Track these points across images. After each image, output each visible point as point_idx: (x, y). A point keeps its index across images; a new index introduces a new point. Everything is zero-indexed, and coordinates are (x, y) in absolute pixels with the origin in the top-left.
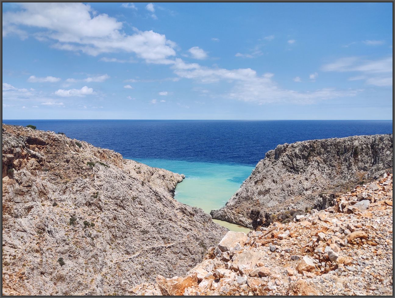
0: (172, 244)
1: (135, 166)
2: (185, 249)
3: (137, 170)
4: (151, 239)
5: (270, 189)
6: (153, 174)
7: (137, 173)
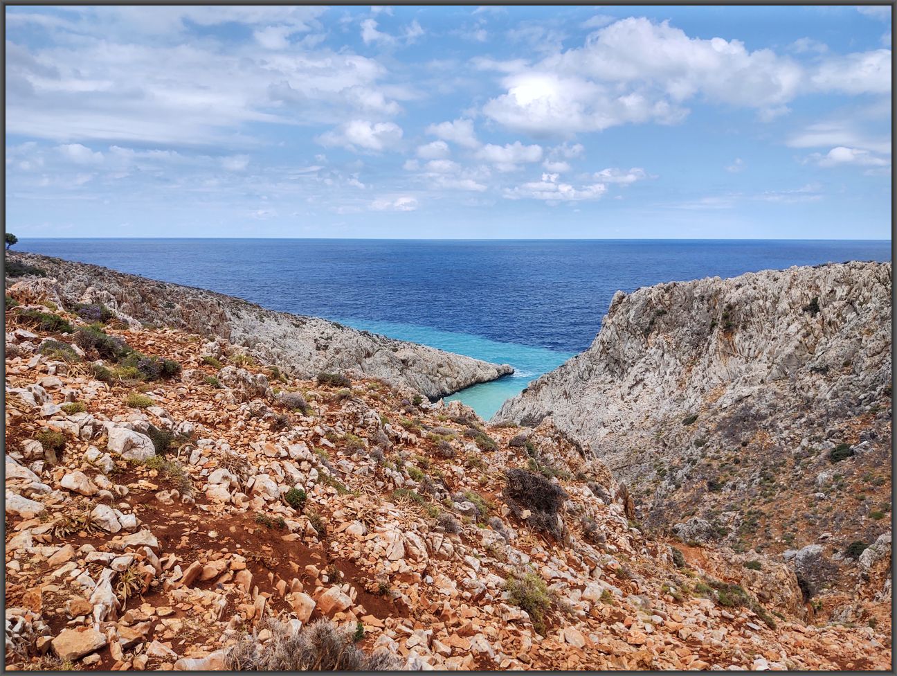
1: (322, 333)
3: (320, 341)
6: (369, 355)
7: (318, 349)
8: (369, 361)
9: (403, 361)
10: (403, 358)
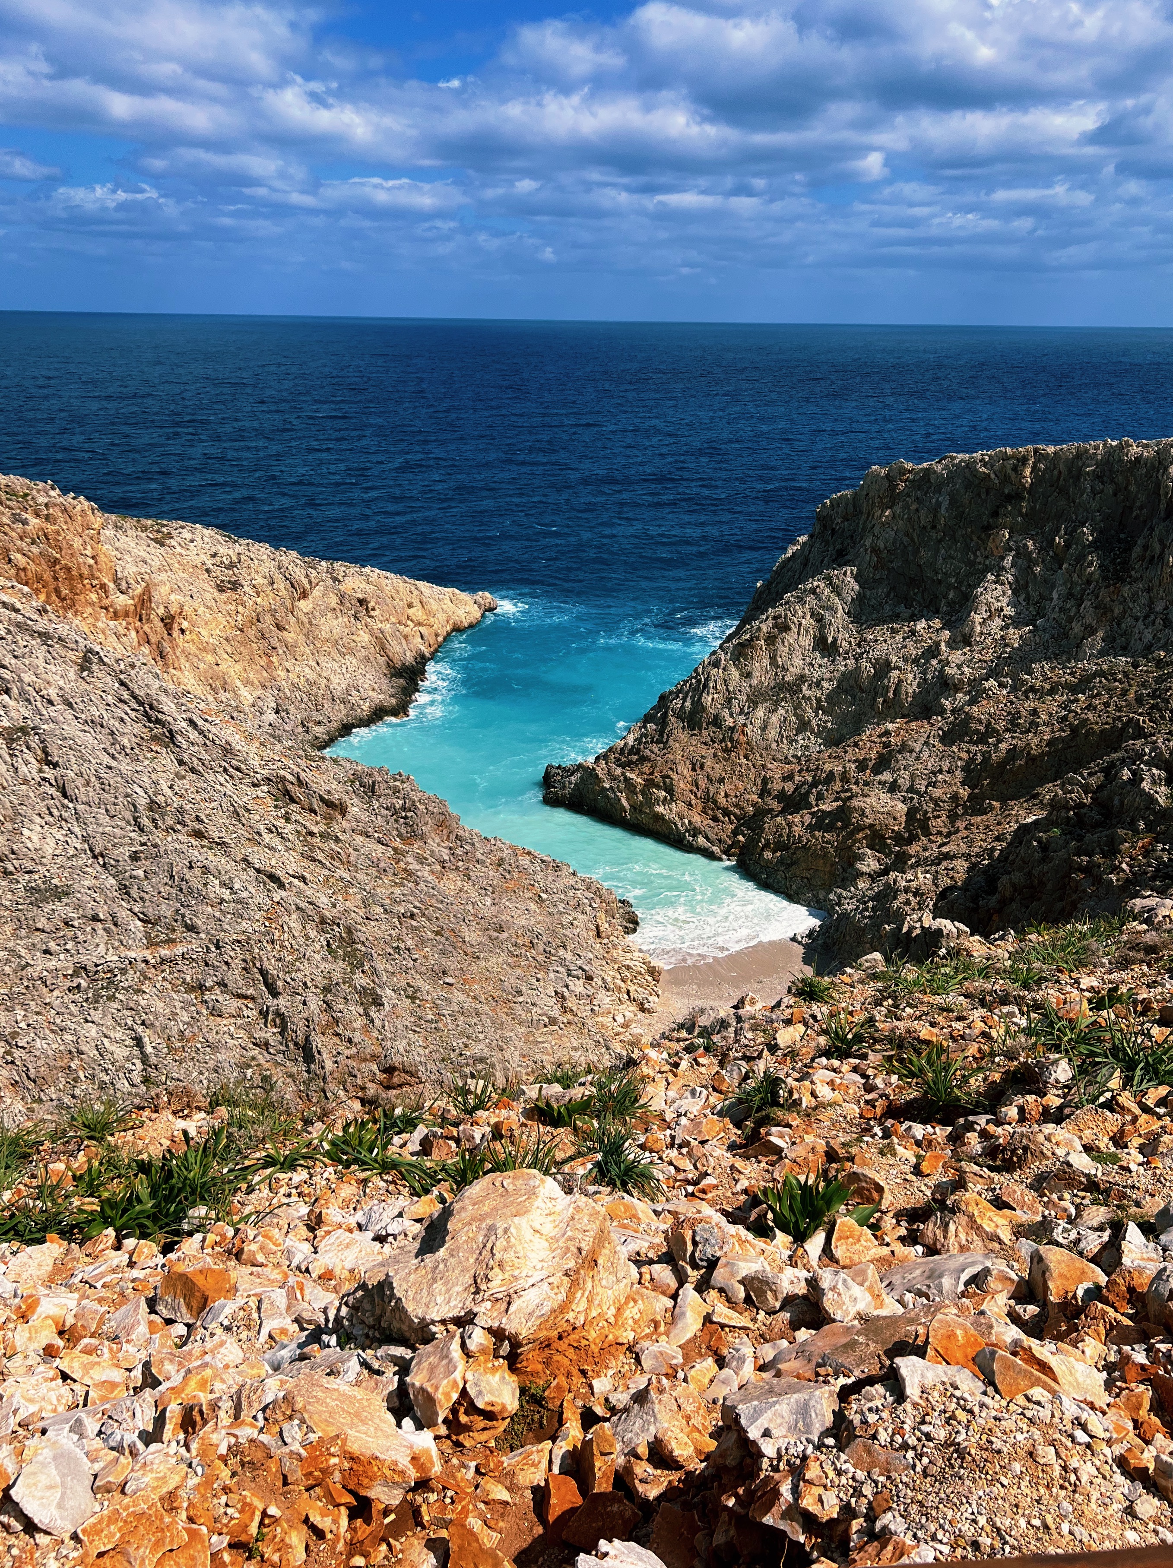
0: (180, 949)
1: (214, 556)
2: (244, 969)
3: (217, 572)
4: (76, 923)
5: (802, 678)
6: (304, 595)
7: (221, 589)
8: (304, 605)
9: (362, 602)
10: (360, 596)
